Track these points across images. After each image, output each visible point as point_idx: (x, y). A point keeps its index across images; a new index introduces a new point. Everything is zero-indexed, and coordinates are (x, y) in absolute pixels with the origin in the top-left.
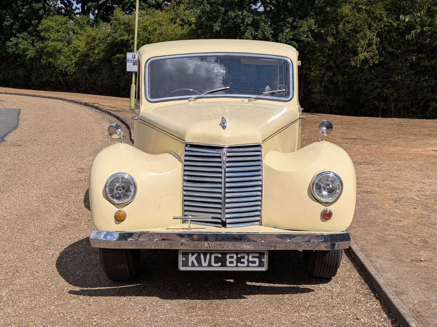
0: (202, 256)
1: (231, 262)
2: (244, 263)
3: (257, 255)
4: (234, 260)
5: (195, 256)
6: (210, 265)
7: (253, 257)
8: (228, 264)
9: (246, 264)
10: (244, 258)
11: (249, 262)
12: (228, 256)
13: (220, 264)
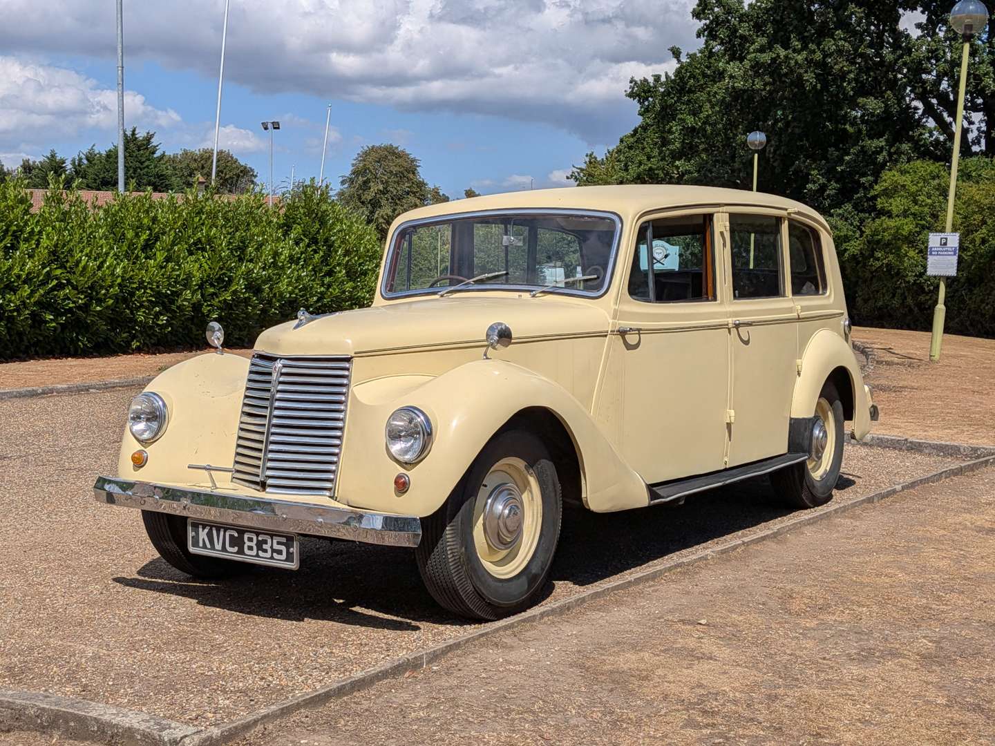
0: (215, 532)
1: (250, 548)
2: (265, 551)
3: (284, 540)
4: (253, 544)
5: (206, 530)
6: (224, 549)
7: (279, 543)
8: (246, 550)
9: (268, 555)
10: (266, 542)
11: (273, 551)
12: (246, 536)
13: (236, 549)
